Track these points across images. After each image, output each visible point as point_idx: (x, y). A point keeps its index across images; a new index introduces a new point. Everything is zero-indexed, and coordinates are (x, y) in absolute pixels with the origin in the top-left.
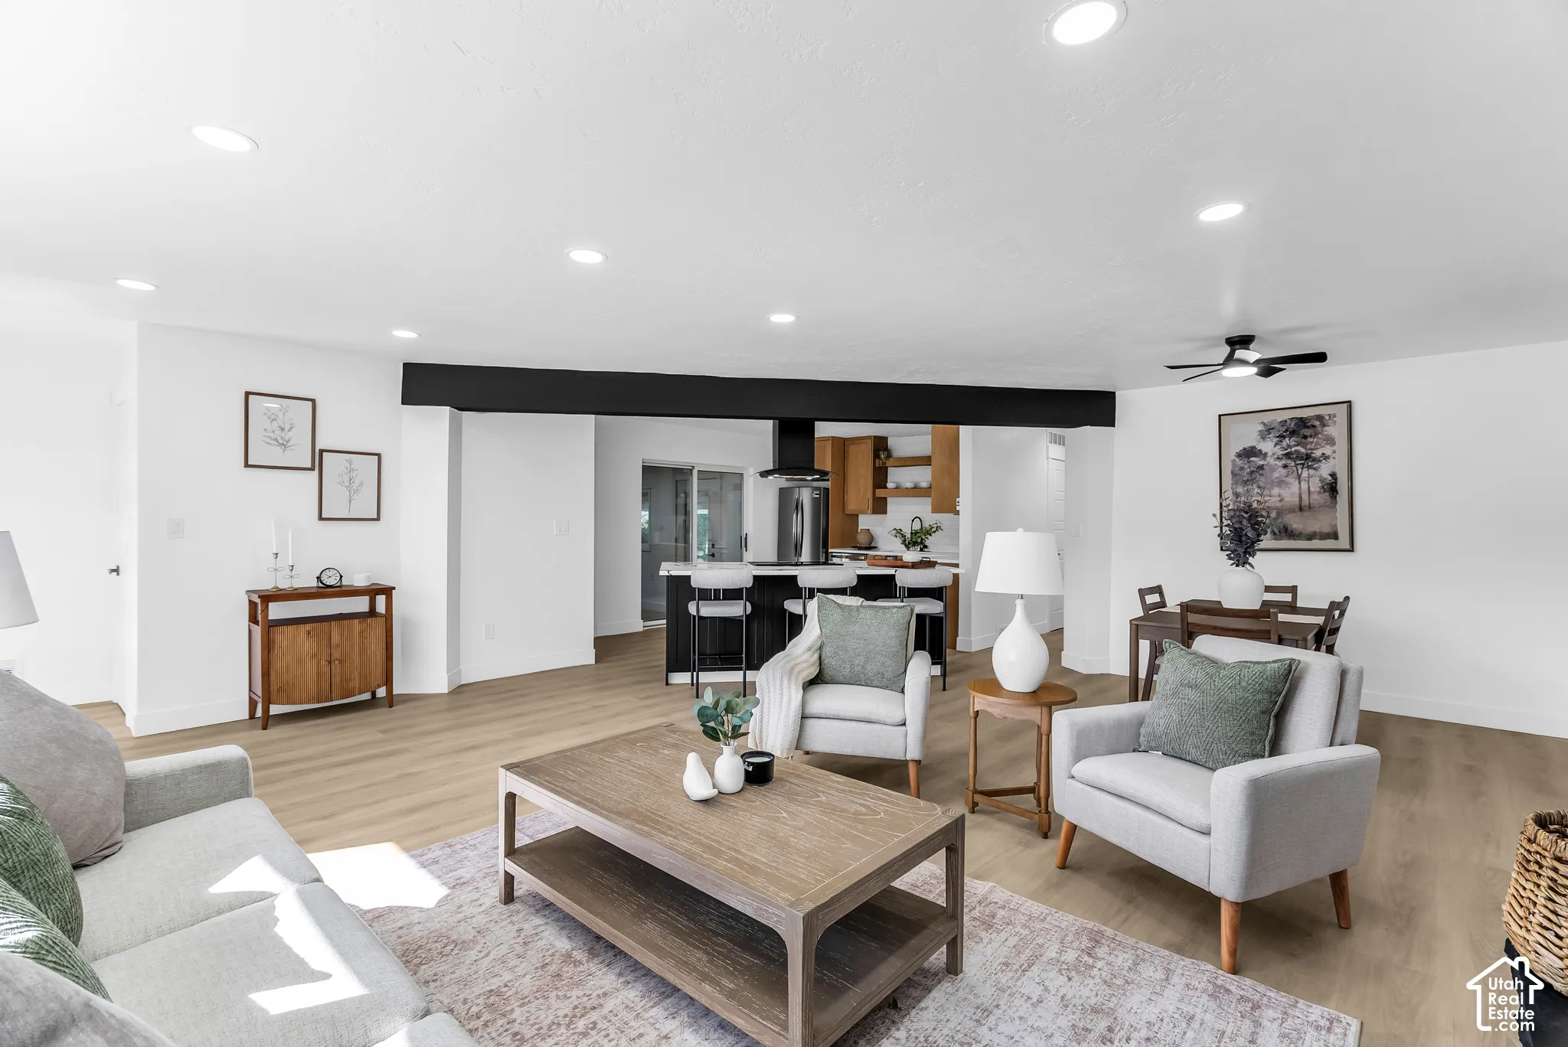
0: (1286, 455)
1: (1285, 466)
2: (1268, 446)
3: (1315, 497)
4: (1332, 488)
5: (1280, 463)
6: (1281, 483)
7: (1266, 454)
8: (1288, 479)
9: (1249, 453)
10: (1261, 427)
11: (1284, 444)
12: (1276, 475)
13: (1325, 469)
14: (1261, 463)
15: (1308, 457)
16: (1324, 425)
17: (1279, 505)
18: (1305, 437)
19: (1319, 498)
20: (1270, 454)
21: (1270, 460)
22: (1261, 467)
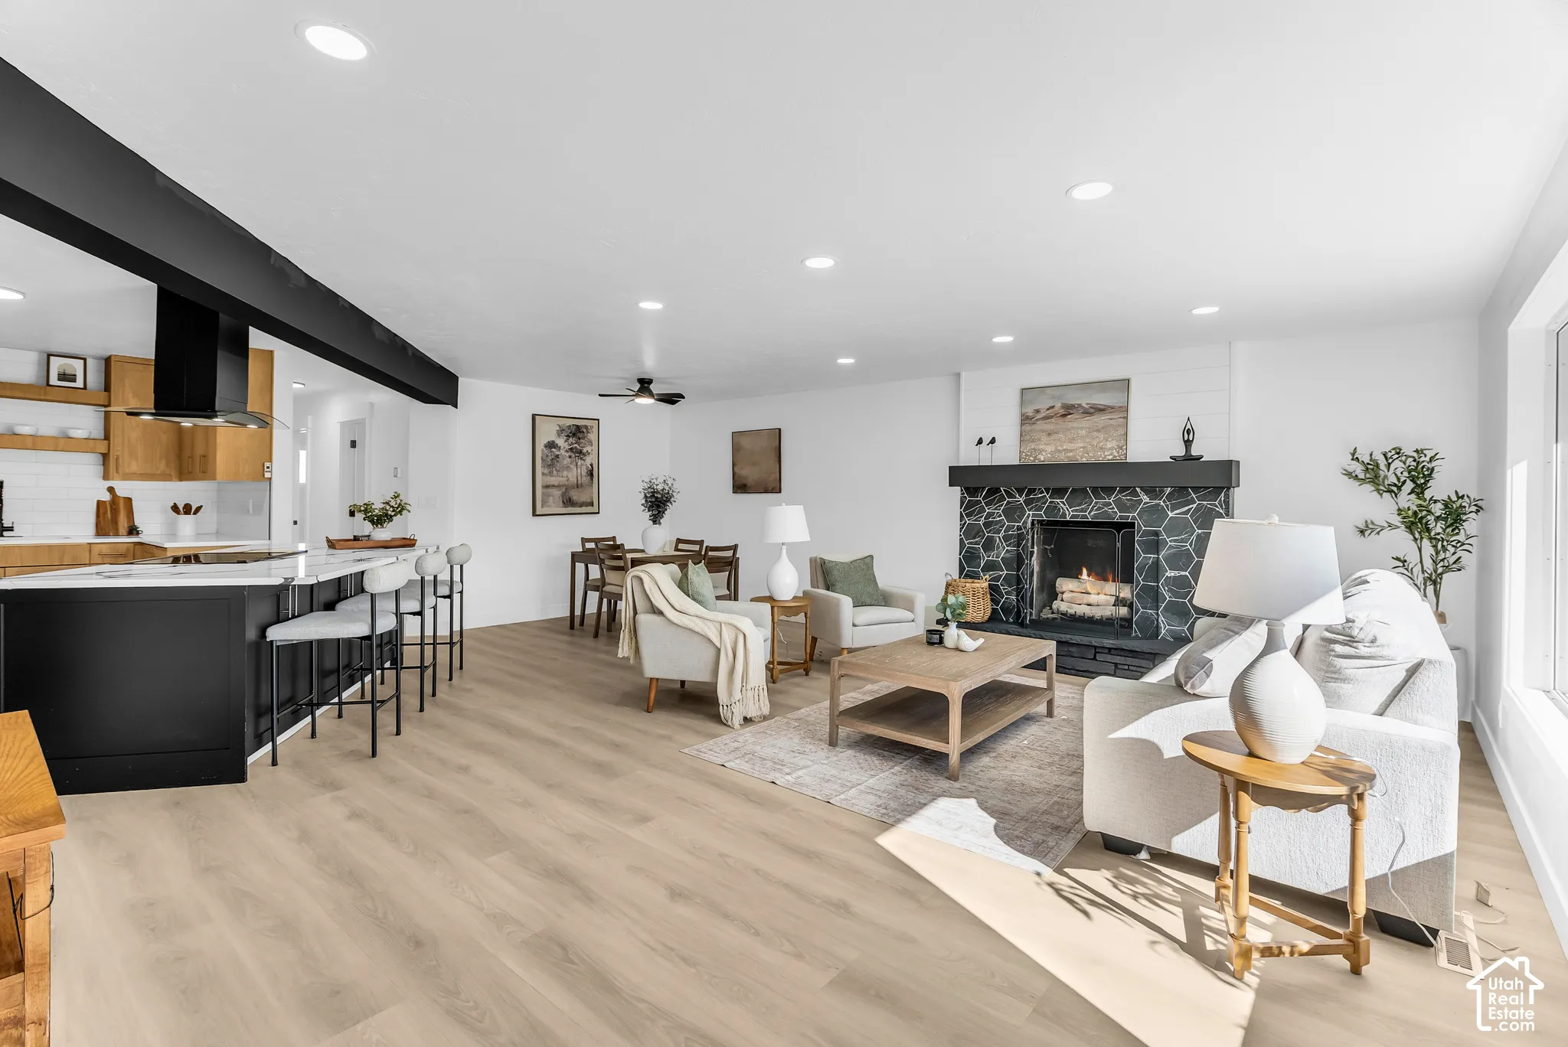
0: (571, 449)
1: (570, 457)
2: (561, 442)
3: (584, 479)
4: (591, 474)
5: (567, 455)
6: (568, 468)
7: (560, 447)
8: (572, 466)
9: (551, 445)
10: (558, 428)
11: (570, 441)
12: (565, 462)
13: (589, 460)
14: (558, 453)
15: (581, 452)
16: (588, 432)
17: (567, 483)
18: (579, 439)
19: (586, 480)
20: (562, 447)
21: (562, 452)
22: (557, 456)
